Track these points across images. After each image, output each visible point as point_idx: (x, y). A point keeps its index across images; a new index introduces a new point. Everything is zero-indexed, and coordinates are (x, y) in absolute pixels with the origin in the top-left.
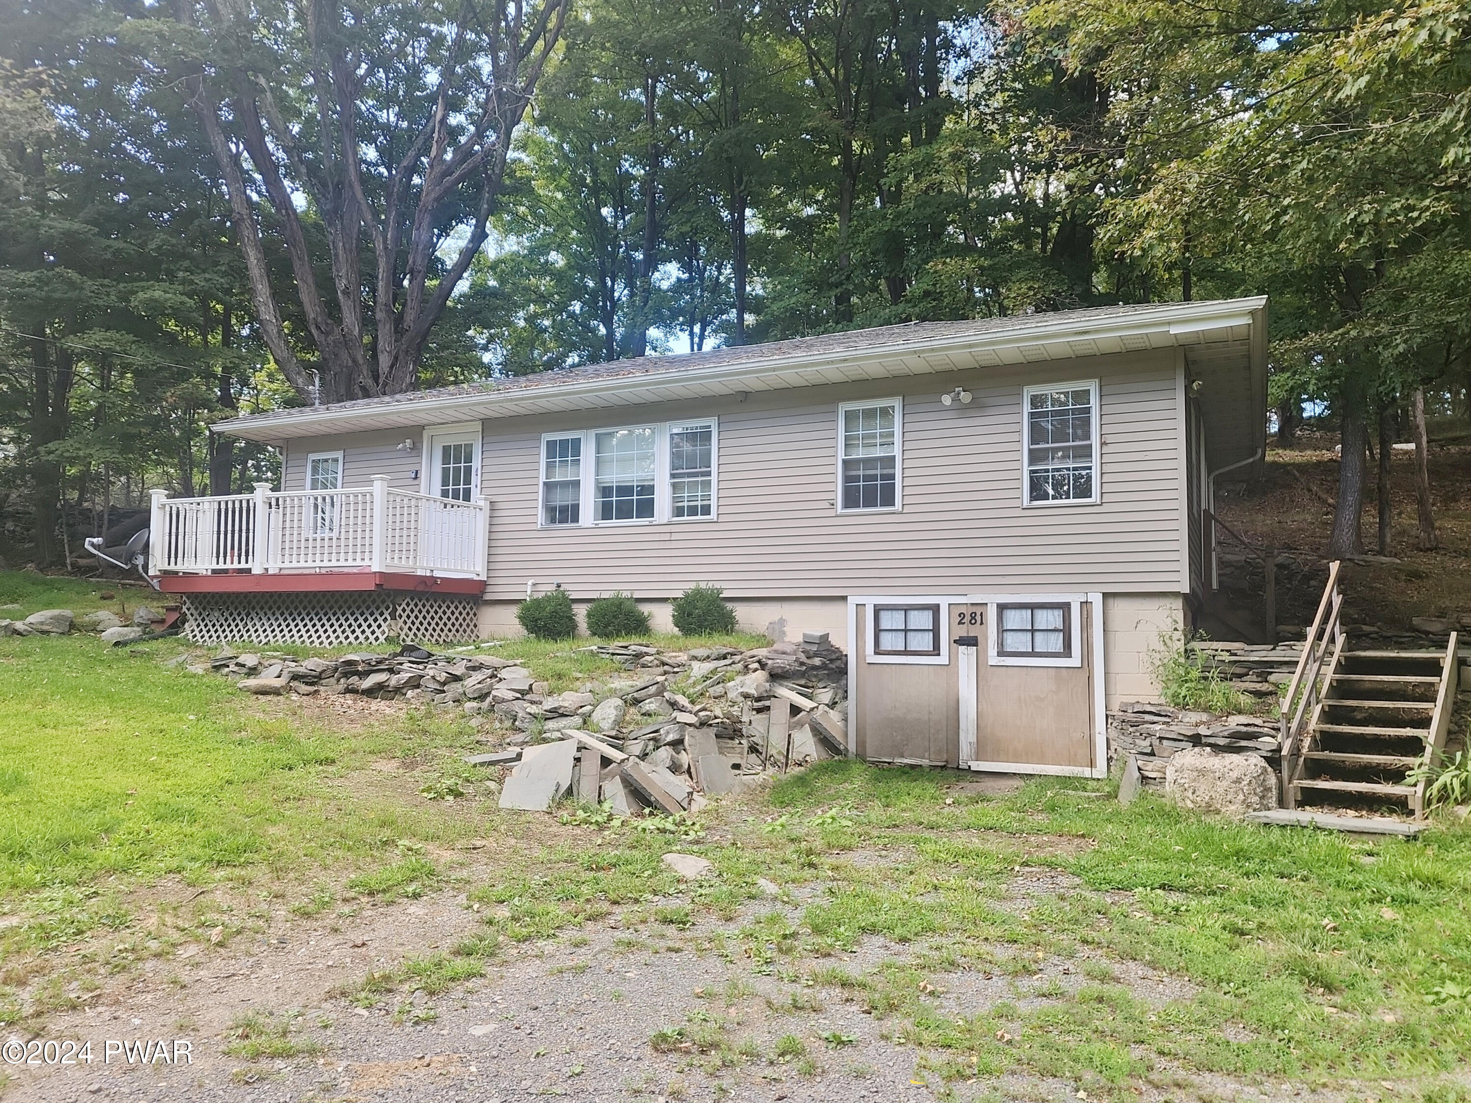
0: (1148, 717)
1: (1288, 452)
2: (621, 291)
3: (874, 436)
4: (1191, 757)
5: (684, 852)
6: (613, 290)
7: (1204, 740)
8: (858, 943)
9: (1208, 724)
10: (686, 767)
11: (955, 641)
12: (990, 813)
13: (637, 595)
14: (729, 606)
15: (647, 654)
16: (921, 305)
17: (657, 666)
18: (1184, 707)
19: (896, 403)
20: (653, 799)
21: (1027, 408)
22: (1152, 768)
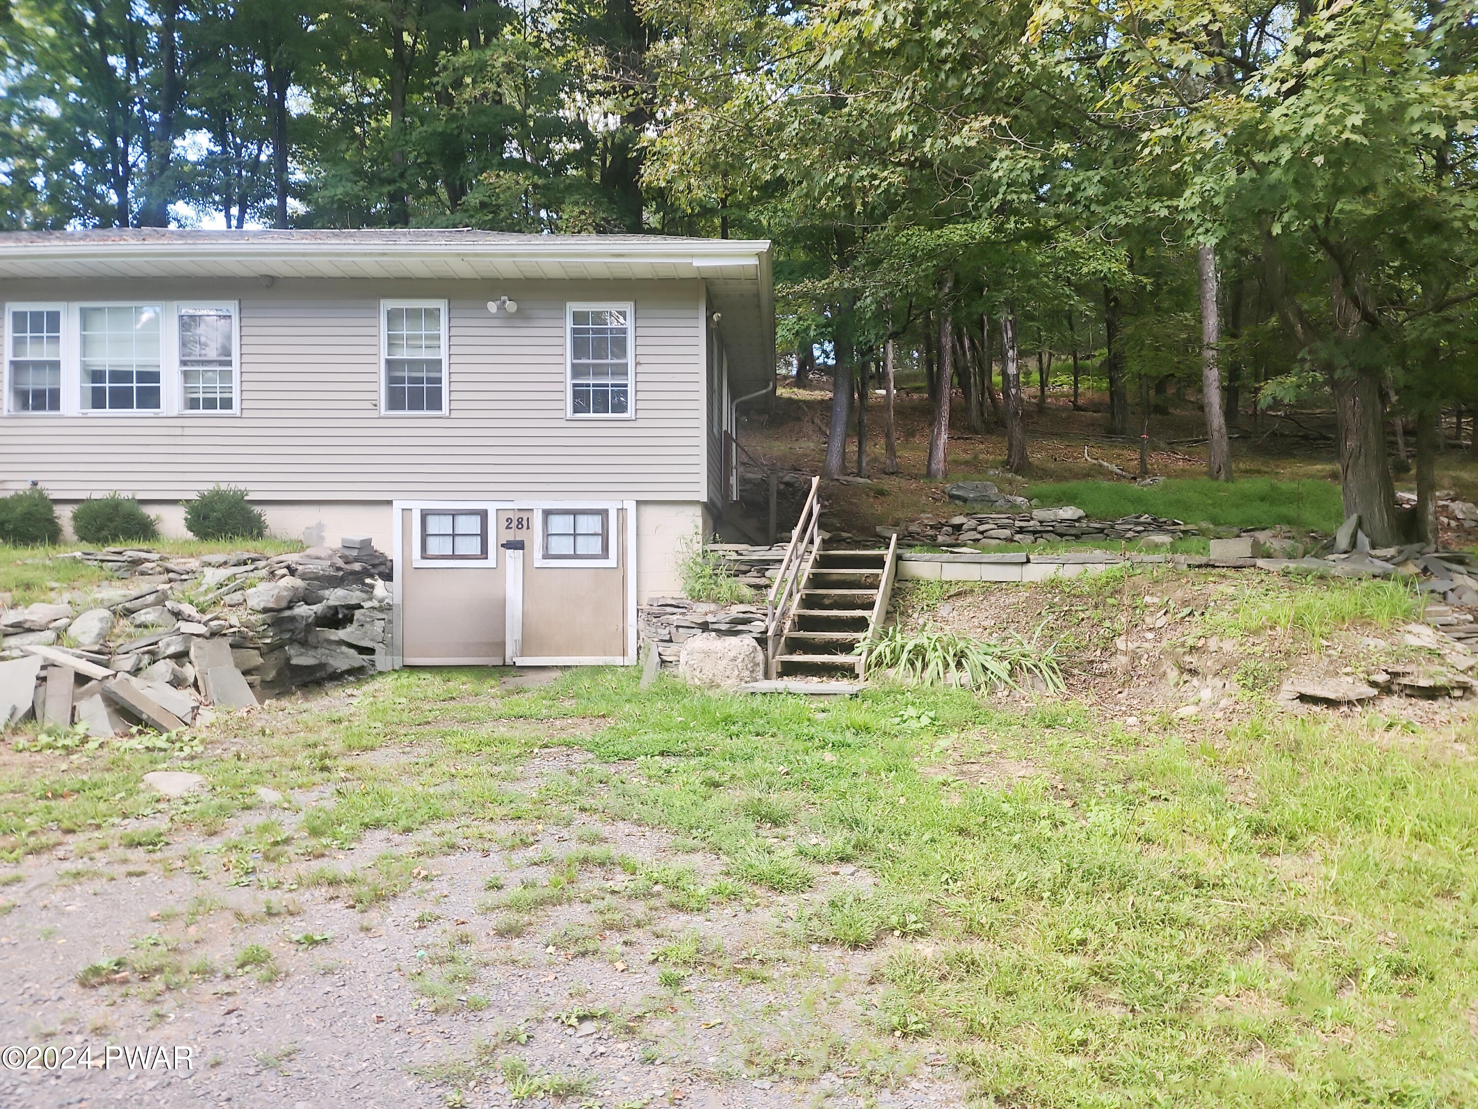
0: (669, 610)
1: (801, 391)
2: (135, 155)
3: (420, 337)
4: (701, 641)
5: (173, 770)
6: (125, 153)
7: (711, 626)
8: (359, 840)
9: (714, 613)
10: (192, 680)
11: (502, 545)
12: (523, 703)
13: (140, 496)
14: (257, 509)
15: (148, 560)
16: (478, 216)
17: (160, 573)
18: (699, 599)
19: (441, 305)
20: (144, 717)
21: (569, 324)
22: (669, 653)
